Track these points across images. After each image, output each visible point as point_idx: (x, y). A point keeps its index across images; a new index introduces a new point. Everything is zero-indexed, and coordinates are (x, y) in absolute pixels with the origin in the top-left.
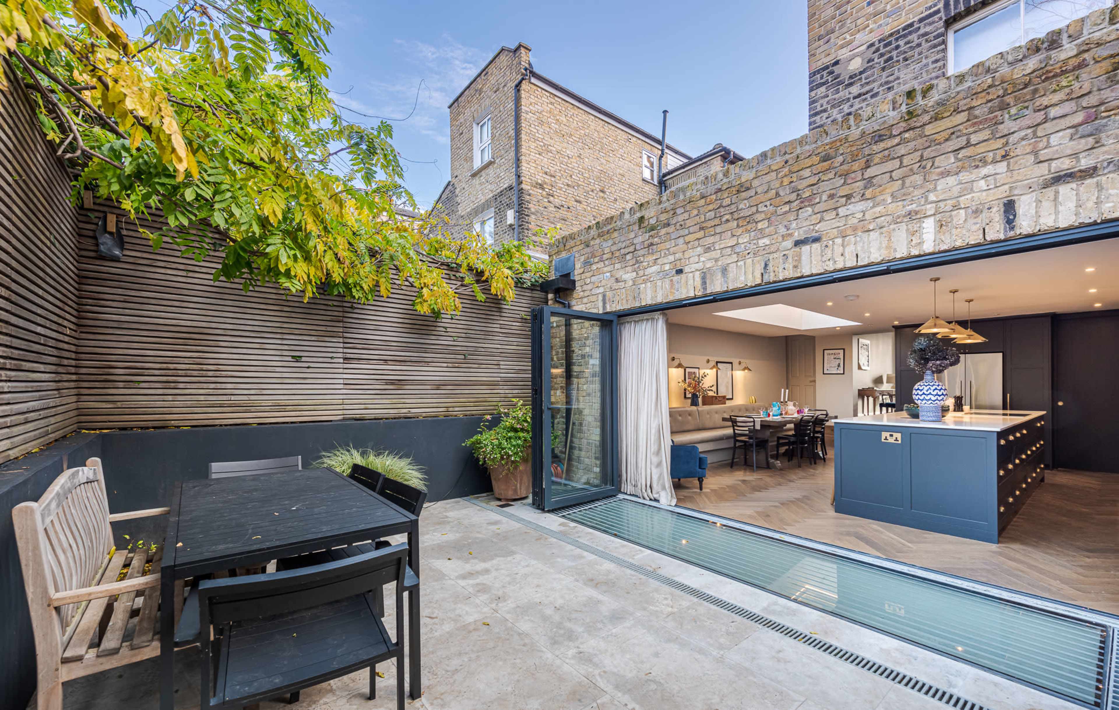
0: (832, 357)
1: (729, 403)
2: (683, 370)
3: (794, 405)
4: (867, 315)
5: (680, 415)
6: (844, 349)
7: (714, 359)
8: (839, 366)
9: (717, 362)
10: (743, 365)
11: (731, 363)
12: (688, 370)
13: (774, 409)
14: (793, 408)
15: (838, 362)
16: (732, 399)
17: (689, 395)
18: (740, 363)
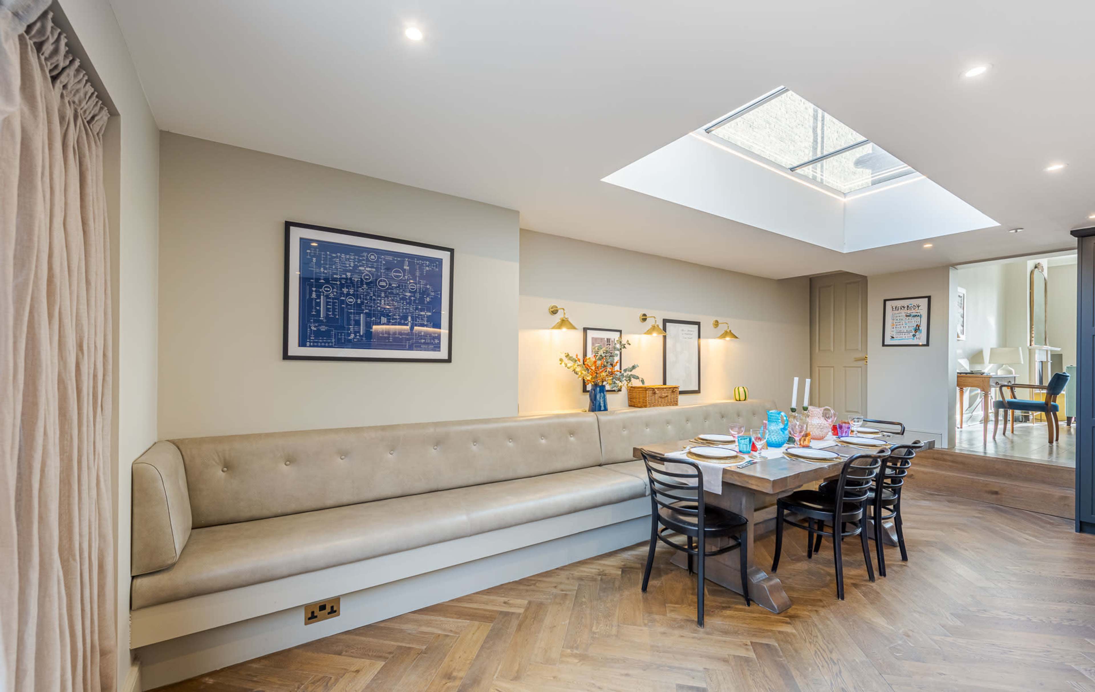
0: (903, 312)
1: (685, 402)
2: (579, 335)
3: (826, 416)
4: (1055, 167)
5: (543, 436)
6: (929, 298)
7: (657, 317)
8: (917, 329)
9: (665, 321)
10: (722, 328)
11: (698, 324)
12: (590, 334)
13: (773, 427)
14: (822, 421)
15: (914, 322)
16: (698, 392)
17: (589, 387)
18: (716, 324)
